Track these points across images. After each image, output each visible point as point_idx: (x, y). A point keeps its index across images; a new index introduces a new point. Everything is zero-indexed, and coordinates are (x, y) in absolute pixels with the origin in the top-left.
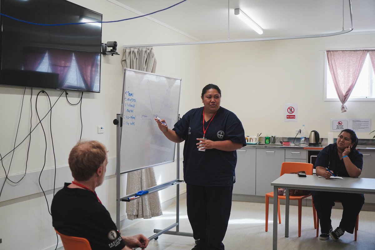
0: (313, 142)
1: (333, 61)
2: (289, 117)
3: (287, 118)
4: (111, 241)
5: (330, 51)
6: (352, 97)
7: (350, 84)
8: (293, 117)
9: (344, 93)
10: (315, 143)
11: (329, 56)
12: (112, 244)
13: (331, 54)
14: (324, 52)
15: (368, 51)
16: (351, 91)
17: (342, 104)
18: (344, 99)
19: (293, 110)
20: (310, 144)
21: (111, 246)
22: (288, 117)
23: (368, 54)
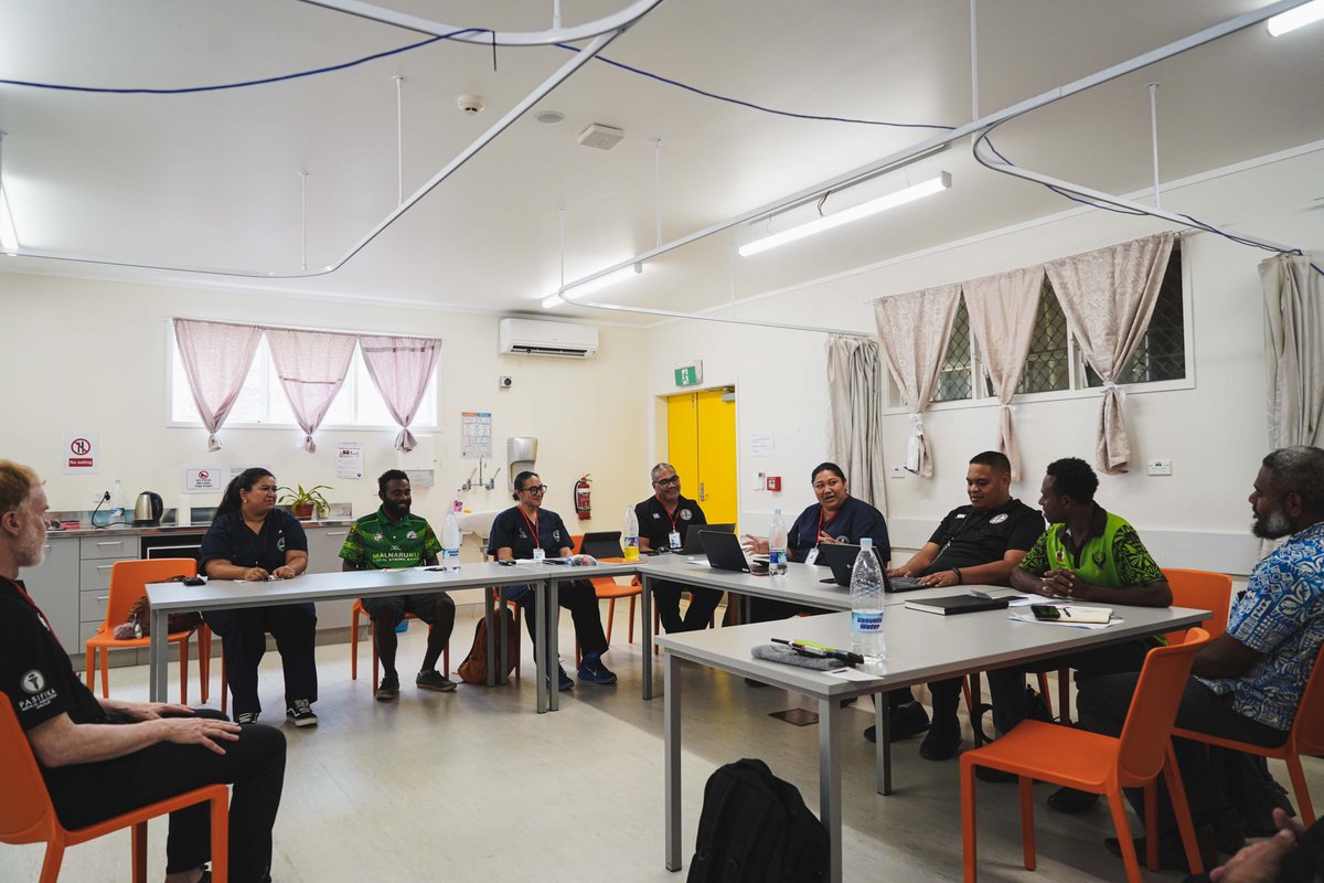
0: (145, 518)
1: (188, 342)
2: (75, 463)
3: (71, 465)
4: (29, 695)
5: (181, 320)
6: (231, 419)
7: (226, 393)
8: (88, 463)
9: (214, 409)
10: (151, 518)
11: (179, 330)
12: (28, 702)
13: (184, 326)
14: (166, 322)
15: (264, 328)
16: (228, 408)
17: (209, 434)
18: (215, 423)
19: (86, 447)
20: (138, 523)
21: (24, 706)
22: (72, 462)
23: (264, 335)
